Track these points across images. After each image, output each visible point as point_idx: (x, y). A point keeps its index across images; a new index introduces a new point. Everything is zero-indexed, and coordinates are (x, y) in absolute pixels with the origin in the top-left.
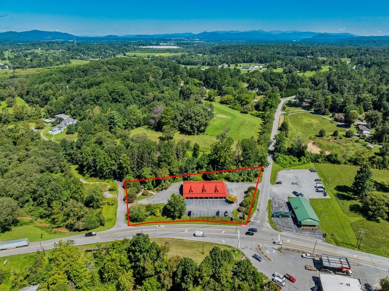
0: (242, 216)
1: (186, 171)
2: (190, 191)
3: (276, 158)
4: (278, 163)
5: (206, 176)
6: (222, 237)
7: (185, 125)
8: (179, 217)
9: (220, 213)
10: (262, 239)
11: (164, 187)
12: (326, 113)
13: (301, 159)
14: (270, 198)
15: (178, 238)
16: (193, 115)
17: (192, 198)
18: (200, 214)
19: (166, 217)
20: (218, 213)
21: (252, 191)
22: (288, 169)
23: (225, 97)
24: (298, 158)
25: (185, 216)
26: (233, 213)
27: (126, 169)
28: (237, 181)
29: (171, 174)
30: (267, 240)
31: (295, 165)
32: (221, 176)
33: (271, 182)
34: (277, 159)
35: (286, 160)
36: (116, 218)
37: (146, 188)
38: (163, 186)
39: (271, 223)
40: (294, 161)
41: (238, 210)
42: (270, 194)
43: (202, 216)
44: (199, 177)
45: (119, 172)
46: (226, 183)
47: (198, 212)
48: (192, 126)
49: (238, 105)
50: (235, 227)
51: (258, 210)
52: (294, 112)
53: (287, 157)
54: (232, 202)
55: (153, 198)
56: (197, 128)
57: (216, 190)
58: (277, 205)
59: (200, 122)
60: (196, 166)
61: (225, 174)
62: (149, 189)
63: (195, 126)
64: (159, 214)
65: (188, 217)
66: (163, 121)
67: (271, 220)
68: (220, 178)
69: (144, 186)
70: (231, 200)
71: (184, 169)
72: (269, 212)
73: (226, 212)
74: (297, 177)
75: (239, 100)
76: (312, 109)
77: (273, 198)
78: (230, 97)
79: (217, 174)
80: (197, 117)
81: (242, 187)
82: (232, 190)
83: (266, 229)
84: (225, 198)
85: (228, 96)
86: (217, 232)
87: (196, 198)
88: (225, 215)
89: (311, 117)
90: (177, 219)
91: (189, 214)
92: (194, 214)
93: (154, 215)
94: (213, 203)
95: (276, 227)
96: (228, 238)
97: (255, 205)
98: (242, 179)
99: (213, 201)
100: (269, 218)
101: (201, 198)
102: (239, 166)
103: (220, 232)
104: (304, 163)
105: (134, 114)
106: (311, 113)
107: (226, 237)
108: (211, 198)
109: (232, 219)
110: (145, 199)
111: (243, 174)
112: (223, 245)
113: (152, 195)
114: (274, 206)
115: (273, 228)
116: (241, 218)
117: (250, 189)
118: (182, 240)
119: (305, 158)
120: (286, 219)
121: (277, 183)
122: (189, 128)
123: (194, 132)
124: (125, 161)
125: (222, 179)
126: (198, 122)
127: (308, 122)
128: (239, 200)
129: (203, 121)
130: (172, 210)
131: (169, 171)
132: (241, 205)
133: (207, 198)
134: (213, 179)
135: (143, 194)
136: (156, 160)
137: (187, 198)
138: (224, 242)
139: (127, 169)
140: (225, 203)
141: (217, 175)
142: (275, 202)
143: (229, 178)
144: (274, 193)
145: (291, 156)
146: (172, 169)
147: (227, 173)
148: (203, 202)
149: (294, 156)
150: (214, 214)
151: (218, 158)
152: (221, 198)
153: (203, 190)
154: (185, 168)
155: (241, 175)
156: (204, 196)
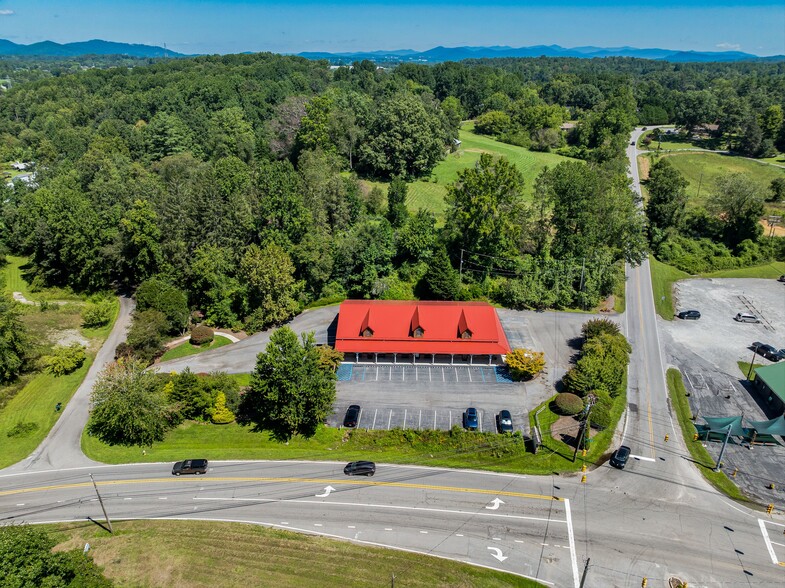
0: (574, 434)
1: (359, 269)
2: (366, 329)
3: (658, 244)
4: (666, 259)
5: (428, 285)
6: (489, 529)
7: (369, 150)
8: (307, 430)
9: (480, 415)
10: (681, 549)
11: (270, 317)
12: (767, 153)
13: (742, 248)
14: (669, 366)
15: (283, 526)
16: (394, 118)
17: (370, 357)
18: (398, 419)
19: (253, 425)
20: (469, 417)
21: (603, 334)
22: (704, 278)
23: (487, 117)
24: (729, 246)
25: (331, 427)
26: (533, 417)
27: (144, 251)
28: (538, 307)
29: (301, 271)
30: (711, 556)
31: (724, 267)
32: (479, 290)
33: (659, 311)
34: (664, 245)
35: (690, 251)
36: (53, 422)
37: (209, 321)
38: (268, 312)
39: (706, 467)
40: (718, 254)
41: (554, 407)
42: (667, 350)
43: (404, 426)
44: (404, 290)
45: (124, 265)
46: (501, 312)
47: (389, 409)
48: (390, 151)
49: (521, 133)
50: (548, 480)
51: (634, 408)
52: (674, 152)
53: (693, 243)
54: (526, 377)
55: (225, 353)
56: (406, 159)
57: (463, 331)
58: (707, 392)
59: (415, 141)
60: (391, 252)
61: (496, 283)
62: (220, 325)
63: (401, 152)
64: (222, 412)
65: (345, 431)
66: (307, 138)
67: (701, 452)
68: (475, 296)
69: (204, 312)
70: (522, 368)
71: (351, 260)
72: (684, 421)
73: (505, 414)
74: (745, 302)
75: (523, 124)
76: (722, 147)
77: (683, 365)
78: (500, 115)
79: (465, 281)
80: (406, 124)
81: (558, 327)
82: (521, 336)
83: (692, 494)
84: (496, 358)
85: (494, 112)
86: (464, 503)
87: (384, 357)
88: (501, 428)
89: (724, 162)
90: (297, 438)
91: (351, 417)
92: (369, 420)
93: (207, 417)
94: (451, 379)
95: (733, 488)
96: (517, 535)
97: (620, 388)
98: (553, 298)
99: (449, 371)
100: (691, 442)
101: (405, 357)
102: (543, 256)
103: (483, 505)
104: (754, 258)
105: (230, 130)
106: (722, 154)
107: (509, 530)
108: (443, 358)
109: (530, 445)
110: (197, 357)
111: (557, 283)
112: (495, 575)
113: (228, 342)
114: (695, 393)
115: (719, 488)
116: (567, 439)
117: (592, 330)
118: (297, 537)
119: (756, 246)
120: (764, 449)
121: (681, 316)
122: (381, 159)
123: (397, 173)
124: (142, 224)
125: (483, 298)
126: (409, 140)
127: (719, 171)
128: (550, 371)
129: (427, 138)
130: (273, 396)
131: (295, 259)
132: (563, 386)
133: (426, 357)
134: (451, 298)
135: (192, 342)
136: (249, 220)
137: (350, 356)
138: (500, 557)
139: (151, 254)
140: (499, 378)
141: (467, 287)
142: (695, 380)
143: (510, 295)
144: (681, 348)
145: (708, 241)
146: (305, 254)
147: (503, 280)
148: (410, 373)
149: (716, 239)
150: (453, 420)
151: (470, 221)
152: (483, 358)
153: (415, 329)
154: (354, 257)
155: (549, 285)
156: (416, 348)
